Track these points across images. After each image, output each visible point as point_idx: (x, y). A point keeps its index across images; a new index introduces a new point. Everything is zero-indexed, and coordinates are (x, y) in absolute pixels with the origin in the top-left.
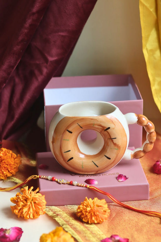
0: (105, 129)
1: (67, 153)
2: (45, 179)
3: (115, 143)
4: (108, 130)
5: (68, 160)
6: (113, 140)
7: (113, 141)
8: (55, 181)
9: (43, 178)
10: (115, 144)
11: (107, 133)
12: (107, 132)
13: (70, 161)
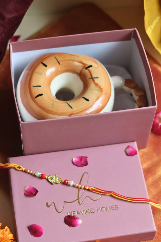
0: (87, 66)
1: (36, 87)
2: (31, 174)
3: (96, 83)
4: (90, 69)
5: (36, 96)
6: (95, 79)
7: (94, 81)
8: (45, 178)
9: (29, 173)
10: (96, 85)
11: (88, 72)
12: (89, 70)
13: (39, 97)
